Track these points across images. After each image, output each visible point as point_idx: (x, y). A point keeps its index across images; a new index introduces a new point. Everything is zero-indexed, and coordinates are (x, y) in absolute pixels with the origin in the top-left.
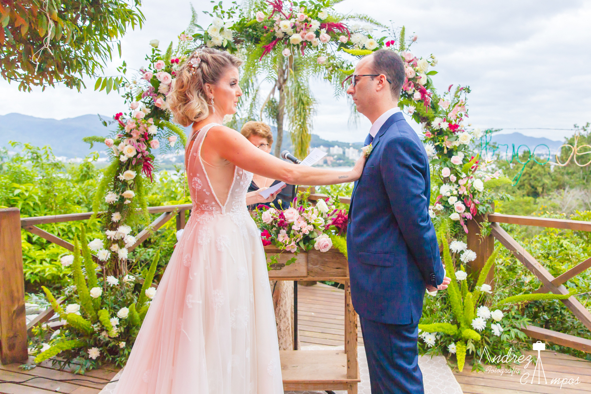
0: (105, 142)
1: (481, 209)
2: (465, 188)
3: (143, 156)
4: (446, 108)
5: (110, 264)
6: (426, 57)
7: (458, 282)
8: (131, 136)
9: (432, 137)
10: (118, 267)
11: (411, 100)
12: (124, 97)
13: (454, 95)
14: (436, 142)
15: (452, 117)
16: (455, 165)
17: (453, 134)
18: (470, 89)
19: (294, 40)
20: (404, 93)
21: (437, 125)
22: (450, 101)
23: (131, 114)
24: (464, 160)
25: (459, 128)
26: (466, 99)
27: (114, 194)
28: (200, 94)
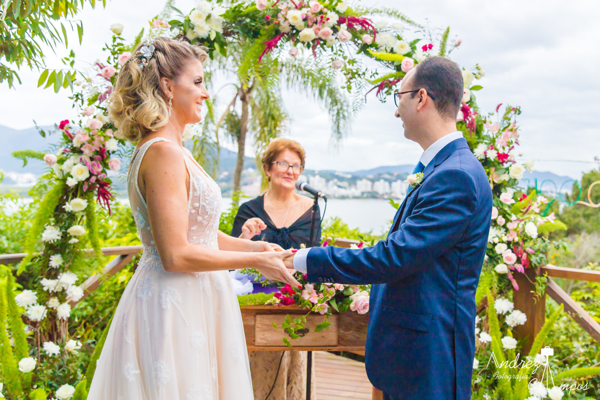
0: (45, 158)
1: (534, 259)
2: (515, 234)
3: (98, 181)
4: (493, 133)
5: (46, 325)
7: (504, 352)
8: (81, 152)
10: (56, 329)
12: (70, 98)
13: (503, 116)
15: (499, 143)
16: (503, 205)
18: (521, 110)
19: (306, 36)
21: (482, 153)
22: (499, 124)
23: (81, 122)
25: (509, 158)
27: (54, 230)
28: (156, 92)
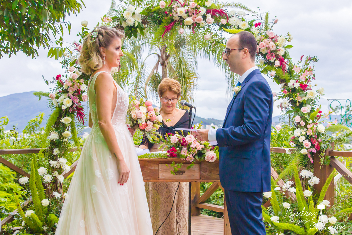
0: (49, 95)
1: (323, 146)
2: (311, 131)
3: (77, 107)
4: (298, 72)
6: (284, 35)
7: (306, 198)
8: (68, 92)
9: (288, 93)
11: (273, 67)
12: (61, 63)
13: (304, 63)
14: (291, 98)
15: (302, 79)
16: (304, 114)
17: (304, 92)
19: (188, 22)
20: (268, 61)
21: (292, 85)
22: (301, 68)
23: (67, 76)
24: (312, 110)
25: (308, 87)
26: (314, 67)
27: (55, 134)
28: (97, 54)
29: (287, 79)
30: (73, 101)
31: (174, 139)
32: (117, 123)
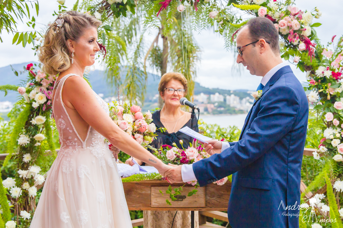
0: (18, 90)
5: (21, 201)
8: (41, 85)
9: (316, 84)
10: (28, 203)
11: (296, 51)
12: (33, 49)
14: (320, 89)
17: (336, 81)
20: (289, 43)
21: (321, 73)
27: (25, 137)
28: (63, 49)
29: (315, 65)
30: (48, 97)
31: (171, 155)
32: (92, 144)
